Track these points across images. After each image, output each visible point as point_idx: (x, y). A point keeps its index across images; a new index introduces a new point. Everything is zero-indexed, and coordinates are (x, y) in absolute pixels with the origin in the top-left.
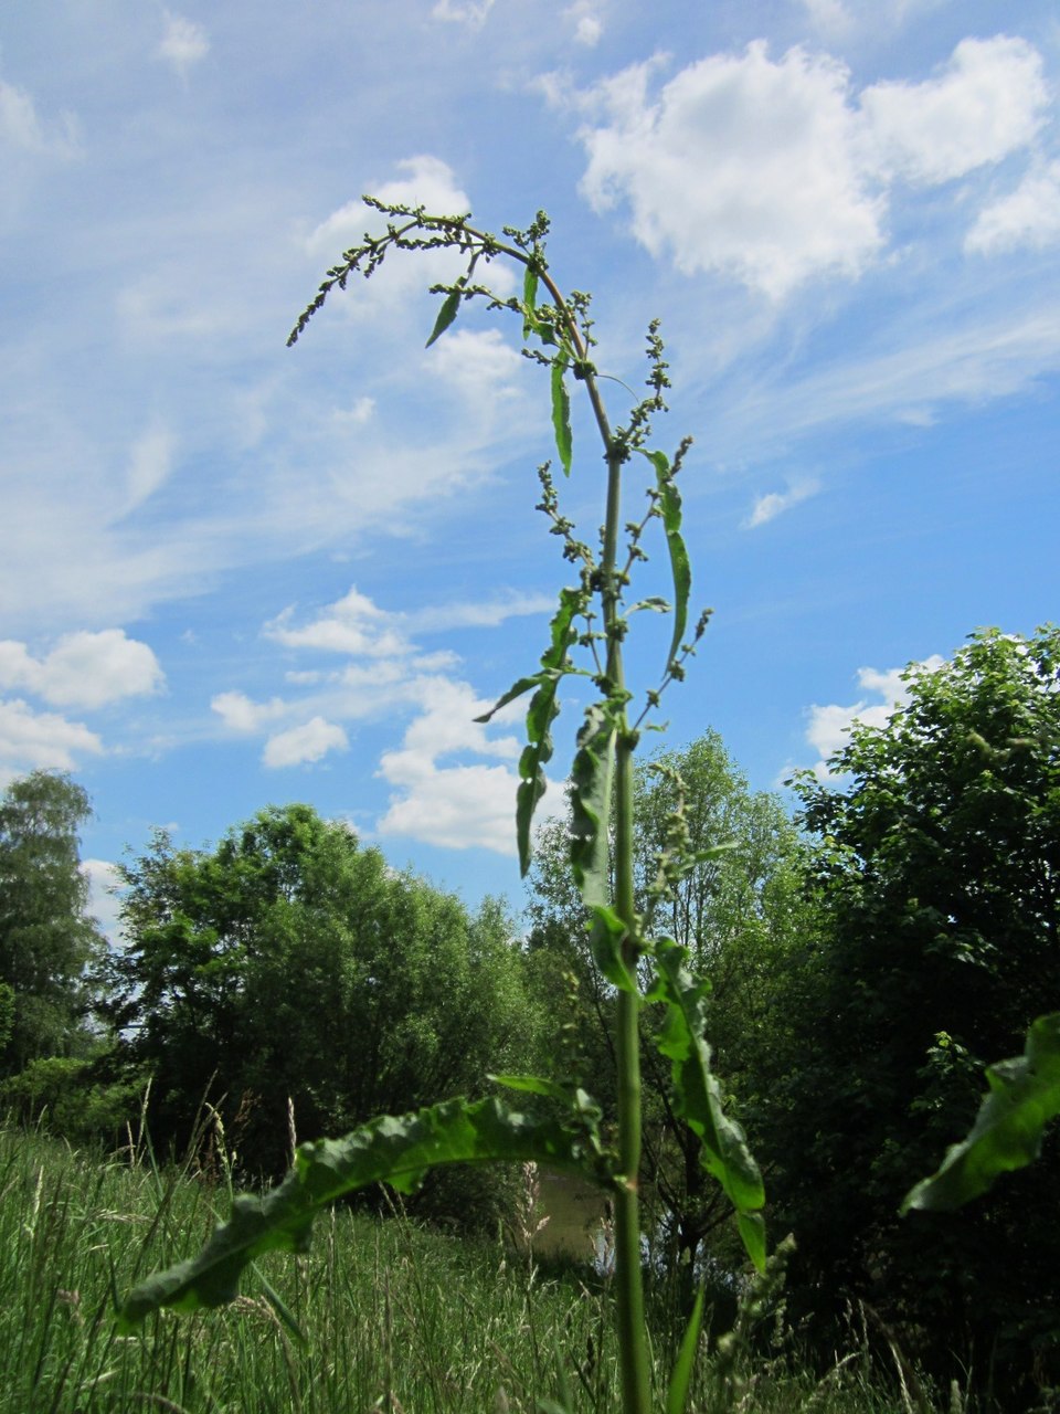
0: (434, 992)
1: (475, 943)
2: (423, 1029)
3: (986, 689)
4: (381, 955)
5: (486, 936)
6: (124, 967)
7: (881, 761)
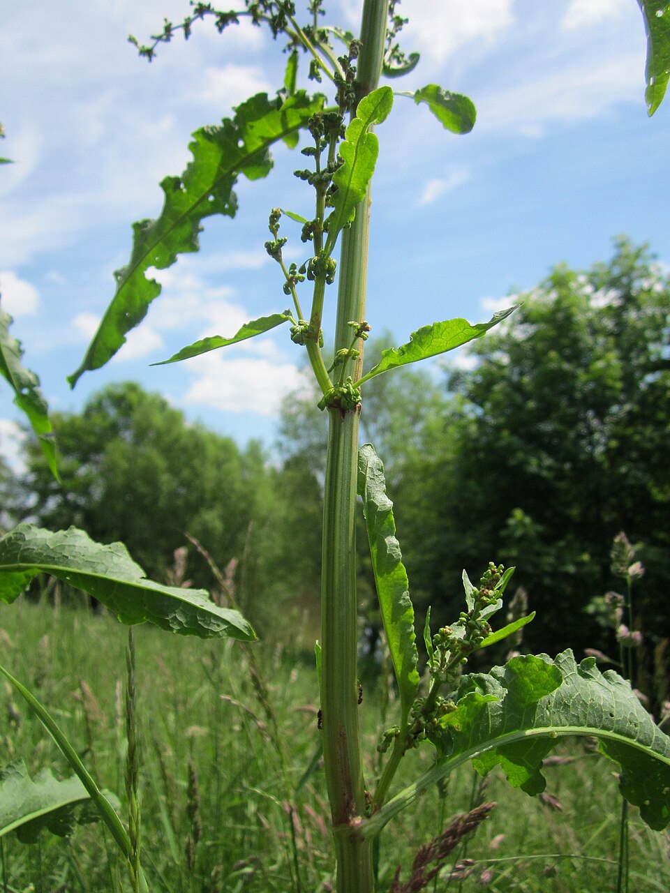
0: (219, 496)
1: (243, 466)
2: (212, 518)
3: (558, 302)
4: (186, 473)
5: (250, 462)
6: (24, 484)
7: (494, 348)
